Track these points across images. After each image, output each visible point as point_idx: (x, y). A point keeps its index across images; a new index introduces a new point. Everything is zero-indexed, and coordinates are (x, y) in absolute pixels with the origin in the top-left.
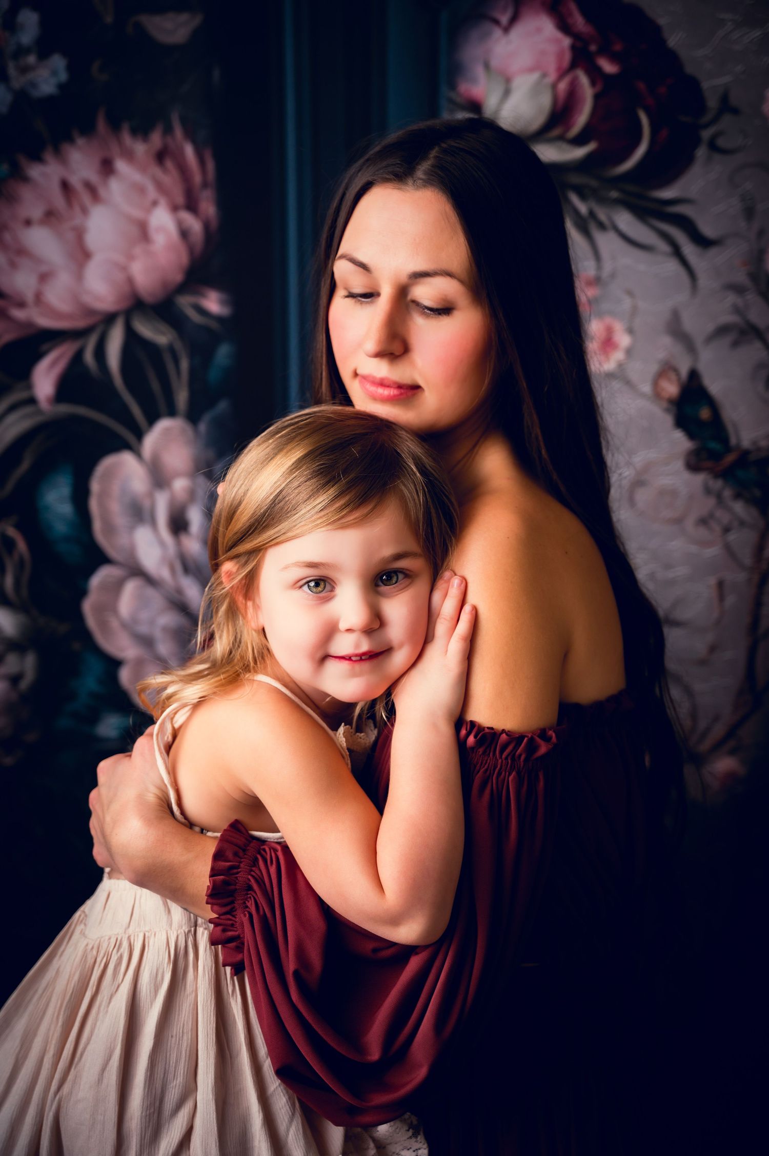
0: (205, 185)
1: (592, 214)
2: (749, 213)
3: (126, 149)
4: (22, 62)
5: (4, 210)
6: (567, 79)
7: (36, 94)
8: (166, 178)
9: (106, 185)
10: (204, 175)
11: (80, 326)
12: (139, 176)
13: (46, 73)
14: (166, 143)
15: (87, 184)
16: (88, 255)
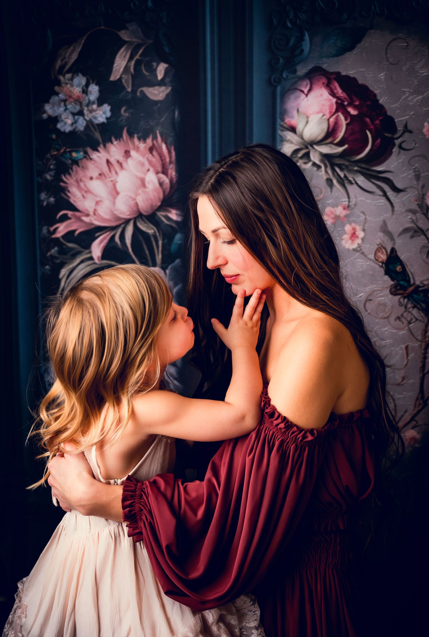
0: (171, 162)
1: (345, 176)
2: (418, 177)
3: (136, 147)
4: (90, 108)
5: (81, 173)
6: (334, 117)
7: (96, 122)
8: (154, 160)
9: (126, 162)
10: (170, 158)
11: (114, 224)
12: (141, 159)
13: (101, 113)
14: (153, 144)
15: (118, 162)
16: (118, 193)
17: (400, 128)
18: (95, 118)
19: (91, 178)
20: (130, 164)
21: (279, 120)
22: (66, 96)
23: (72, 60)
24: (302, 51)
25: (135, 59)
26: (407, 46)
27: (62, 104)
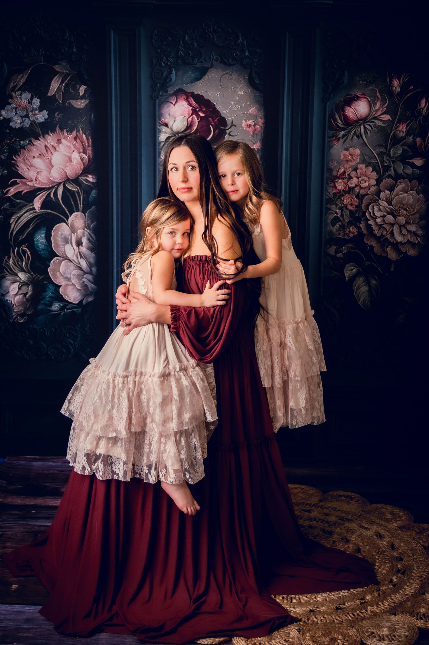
0: (88, 146)
3: (65, 137)
4: (33, 113)
5: (26, 154)
6: (191, 117)
7: (38, 121)
8: (77, 144)
9: (59, 146)
10: (88, 144)
11: (50, 186)
12: (69, 144)
13: (41, 116)
14: (77, 135)
15: (53, 146)
16: (53, 166)
17: (229, 123)
18: (37, 119)
19: (34, 157)
20: (61, 148)
21: (157, 120)
22: (16, 105)
23: (21, 83)
24: (171, 79)
25: (65, 83)
26: (232, 78)
27: (14, 110)
